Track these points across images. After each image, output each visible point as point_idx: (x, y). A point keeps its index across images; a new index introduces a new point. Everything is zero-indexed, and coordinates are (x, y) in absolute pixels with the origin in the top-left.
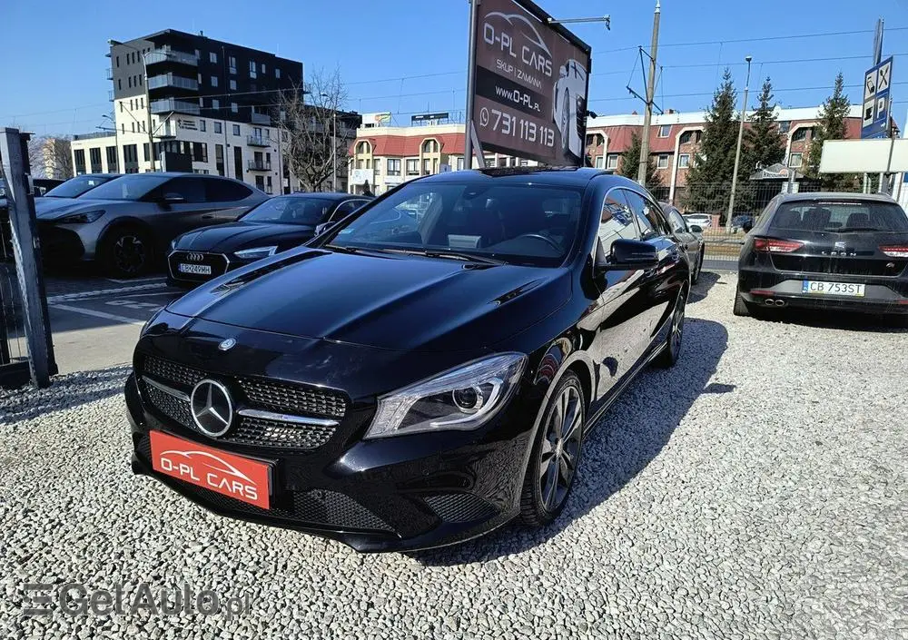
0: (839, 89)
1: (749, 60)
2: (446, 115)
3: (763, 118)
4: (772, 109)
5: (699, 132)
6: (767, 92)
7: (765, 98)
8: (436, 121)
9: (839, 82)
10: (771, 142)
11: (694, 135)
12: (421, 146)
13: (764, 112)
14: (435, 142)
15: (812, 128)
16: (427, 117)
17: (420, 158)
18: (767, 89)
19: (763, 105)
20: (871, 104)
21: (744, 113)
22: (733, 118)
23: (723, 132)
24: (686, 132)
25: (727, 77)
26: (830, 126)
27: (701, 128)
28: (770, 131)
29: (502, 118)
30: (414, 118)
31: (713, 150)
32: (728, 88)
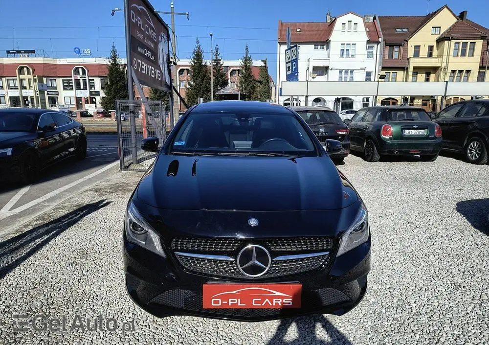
0: (247, 53)
1: (211, 35)
2: (33, 52)
3: (217, 64)
4: (220, 60)
5: (187, 70)
6: (217, 51)
7: (216, 55)
8: (26, 55)
9: (247, 49)
10: (222, 76)
11: (185, 71)
12: (17, 70)
13: (217, 61)
14: (28, 68)
15: (238, 70)
16: (19, 52)
17: (17, 78)
18: (217, 50)
19: (216, 57)
20: (290, 64)
21: (208, 61)
22: (203, 64)
23: (200, 71)
24: (181, 70)
25: (198, 42)
26: (246, 69)
27: (189, 68)
28: (221, 71)
29: (142, 65)
30: (8, 52)
31: (196, 79)
32: (199, 48)
